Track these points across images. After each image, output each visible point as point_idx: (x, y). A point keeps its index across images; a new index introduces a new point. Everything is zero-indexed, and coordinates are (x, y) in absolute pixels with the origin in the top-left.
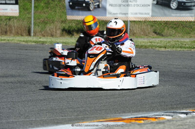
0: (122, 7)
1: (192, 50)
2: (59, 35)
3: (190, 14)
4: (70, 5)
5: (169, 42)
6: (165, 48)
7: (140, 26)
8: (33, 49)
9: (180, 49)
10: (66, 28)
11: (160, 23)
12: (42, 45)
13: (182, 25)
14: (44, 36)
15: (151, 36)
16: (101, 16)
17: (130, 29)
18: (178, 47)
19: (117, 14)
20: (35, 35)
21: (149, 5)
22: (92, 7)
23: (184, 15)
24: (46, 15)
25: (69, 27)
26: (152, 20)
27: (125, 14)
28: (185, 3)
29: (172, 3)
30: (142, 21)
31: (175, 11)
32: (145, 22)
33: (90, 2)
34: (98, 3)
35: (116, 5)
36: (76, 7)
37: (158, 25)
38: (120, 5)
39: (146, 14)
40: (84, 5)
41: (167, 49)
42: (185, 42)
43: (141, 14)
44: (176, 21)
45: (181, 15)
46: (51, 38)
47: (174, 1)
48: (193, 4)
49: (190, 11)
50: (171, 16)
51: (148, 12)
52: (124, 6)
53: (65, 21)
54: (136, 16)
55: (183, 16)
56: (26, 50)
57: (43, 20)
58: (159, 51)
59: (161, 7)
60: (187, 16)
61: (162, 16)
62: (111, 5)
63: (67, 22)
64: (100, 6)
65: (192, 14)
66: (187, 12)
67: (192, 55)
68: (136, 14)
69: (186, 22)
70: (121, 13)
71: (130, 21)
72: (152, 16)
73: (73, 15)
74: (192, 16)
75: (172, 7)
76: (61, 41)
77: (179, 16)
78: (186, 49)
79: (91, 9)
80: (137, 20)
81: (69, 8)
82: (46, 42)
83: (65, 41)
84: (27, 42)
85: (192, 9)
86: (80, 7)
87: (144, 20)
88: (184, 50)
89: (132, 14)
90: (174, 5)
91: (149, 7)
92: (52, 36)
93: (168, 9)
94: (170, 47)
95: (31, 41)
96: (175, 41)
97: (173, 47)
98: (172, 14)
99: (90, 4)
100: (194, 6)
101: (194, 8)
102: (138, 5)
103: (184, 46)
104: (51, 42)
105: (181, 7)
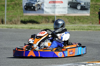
1: (89, 31)
2: (19, 24)
5: (76, 27)
6: (74, 30)
8: (6, 31)
10: (23, 20)
11: (72, 17)
12: (10, 29)
13: (83, 18)
14: (12, 24)
15: (67, 23)
18: (81, 29)
19: (49, 12)
20: (7, 24)
21: (66, 8)
22: (36, 9)
24: (13, 13)
25: (25, 19)
26: (67, 15)
27: (54, 12)
28: (84, 6)
29: (78, 6)
30: (63, 16)
31: (79, 11)
33: (36, 6)
36: (28, 9)
37: (71, 18)
38: (51, 8)
39: (64, 12)
40: (32, 8)
41: (75, 31)
42: (84, 26)
43: (62, 12)
44: (80, 16)
46: (15, 25)
47: (79, 6)
48: (89, 7)
49: (87, 11)
52: (53, 8)
53: (23, 16)
55: (83, 13)
56: (2, 31)
57: (11, 16)
58: (71, 31)
59: (72, 8)
61: (73, 13)
62: (46, 8)
65: (88, 12)
66: (85, 11)
67: (88, 34)
68: (59, 12)
69: (85, 16)
70: (51, 12)
71: (56, 16)
72: (68, 13)
73: (26, 13)
74: (88, 13)
75: (78, 9)
76: (21, 27)
77: (81, 13)
78: (85, 30)
81: (25, 9)
82: (12, 27)
83: (22, 27)
84: (3, 27)
85: (88, 10)
86: (30, 9)
87: (63, 15)
88: (84, 30)
89: (57, 12)
90: (79, 7)
92: (16, 24)
93: (76, 10)
94: (77, 29)
95: (5, 27)
96: (80, 26)
97: (79, 29)
98: (78, 12)
99: (35, 7)
100: (89, 8)
101: (89, 9)
102: (60, 8)
103: (84, 29)
104: (15, 27)
105: (83, 9)
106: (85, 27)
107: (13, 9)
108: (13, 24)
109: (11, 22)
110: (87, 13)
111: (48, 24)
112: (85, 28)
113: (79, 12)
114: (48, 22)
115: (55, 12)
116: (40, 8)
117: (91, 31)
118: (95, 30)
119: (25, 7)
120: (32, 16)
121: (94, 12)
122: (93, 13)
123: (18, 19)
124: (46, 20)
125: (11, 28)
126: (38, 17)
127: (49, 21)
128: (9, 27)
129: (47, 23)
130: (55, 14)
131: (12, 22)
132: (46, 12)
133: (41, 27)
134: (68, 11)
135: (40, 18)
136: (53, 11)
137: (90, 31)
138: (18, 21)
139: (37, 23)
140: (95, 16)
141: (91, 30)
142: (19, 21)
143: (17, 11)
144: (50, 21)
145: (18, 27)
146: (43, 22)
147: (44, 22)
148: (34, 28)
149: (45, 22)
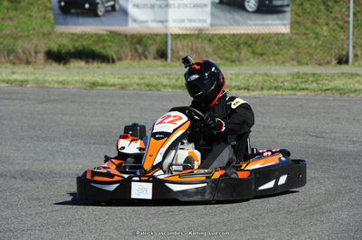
0: (156, 9)
1: (299, 93)
3: (280, 19)
4: (61, 7)
5: (252, 76)
6: (248, 90)
7: (190, 44)
8: (6, 96)
9: (275, 92)
12: (20, 88)
14: (14, 64)
16: (118, 25)
17: (172, 50)
18: (270, 89)
19: (147, 22)
21: (206, 5)
22: (101, 10)
23: (270, 22)
24: (15, 23)
25: (60, 46)
26: (211, 32)
27: (162, 22)
30: (194, 34)
31: (253, 16)
32: (199, 36)
33: (98, 0)
34: (112, 3)
35: (145, 6)
36: (73, 11)
38: (152, 6)
39: (200, 21)
40: (87, 6)
41: (252, 93)
42: (278, 76)
43: (191, 21)
44: (255, 34)
45: (265, 22)
48: (286, 2)
49: (281, 15)
50: (247, 25)
51: (204, 18)
52: (160, 6)
53: (50, 34)
54: (183, 25)
55: (268, 25)
57: (8, 32)
59: (228, 8)
60: (275, 25)
61: (231, 25)
62: (137, 6)
63: (53, 36)
64: (117, 7)
65: (285, 19)
66: (275, 16)
67: (301, 106)
68: (183, 21)
70: (154, 21)
71: (172, 35)
72: (212, 25)
73: (66, 24)
74: (284, 25)
75: (248, 8)
76: (55, 78)
77: (261, 25)
78: (288, 92)
79: (100, 13)
80: (185, 32)
81: (60, 12)
82: (27, 81)
83: (61, 79)
85: (283, 12)
86: (79, 11)
87: (197, 32)
88: (284, 93)
89: (174, 21)
90: (251, 4)
91: (205, 9)
92: (28, 63)
93: (241, 12)
94: (255, 88)
96: (261, 75)
97: (262, 89)
98: (249, 22)
99: (98, 4)
100: (288, 6)
101: (288, 9)
102: (185, 6)
103: (280, 84)
104: (36, 81)
105: (264, 8)
106: (281, 77)
107: (16, 9)
108: (20, 63)
109: (11, 57)
110: (279, 25)
111: (141, 62)
112: (283, 82)
113: (251, 20)
114: (143, 58)
115: (166, 21)
116: (113, 7)
117: (307, 95)
118: (321, 90)
119: (63, 4)
120: (86, 34)
121: (299, 19)
122: (298, 23)
123: (36, 46)
124: (136, 49)
125: (22, 85)
126: (106, 38)
127: (147, 53)
128: (16, 81)
129: (138, 59)
130: (167, 27)
131: (15, 57)
132: (135, 20)
133: (127, 81)
134: (213, 15)
135: (111, 41)
136: (162, 18)
137: (303, 93)
138: (36, 53)
139: (104, 59)
140: (304, 31)
141: (307, 89)
142: (40, 52)
143: (30, 16)
144: (149, 53)
145: (45, 81)
146: (127, 57)
147: (129, 57)
148: (103, 85)
149: (132, 55)
